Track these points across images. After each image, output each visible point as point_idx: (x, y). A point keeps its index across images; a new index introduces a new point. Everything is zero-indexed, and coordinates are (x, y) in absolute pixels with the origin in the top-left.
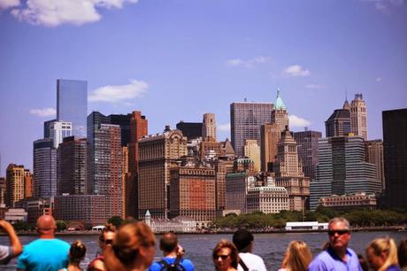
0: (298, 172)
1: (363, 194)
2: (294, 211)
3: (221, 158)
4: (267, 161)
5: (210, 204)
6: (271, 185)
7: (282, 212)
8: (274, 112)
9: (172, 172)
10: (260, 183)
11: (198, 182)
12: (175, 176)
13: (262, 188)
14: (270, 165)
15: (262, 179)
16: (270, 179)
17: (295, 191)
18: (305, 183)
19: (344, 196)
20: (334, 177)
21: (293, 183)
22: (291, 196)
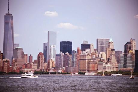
0: (115, 61)
1: (130, 68)
2: (114, 71)
3: (97, 58)
4: (107, 57)
5: (96, 69)
6: (109, 65)
7: (111, 71)
8: (109, 42)
9: (88, 62)
10: (106, 64)
11: (93, 64)
12: (89, 63)
13: (107, 66)
14: (108, 59)
15: (107, 63)
16: (109, 63)
17: (115, 66)
18: (117, 64)
19: (126, 68)
20: (124, 63)
21: (114, 64)
22: (113, 67)
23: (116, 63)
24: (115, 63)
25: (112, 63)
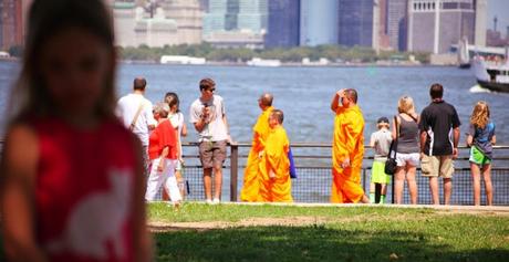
1: (249, 31)
6: (160, 16)
10: (149, 15)
15: (151, 10)
16: (159, 10)
17: (187, 23)
18: (198, 14)
19: (231, 33)
20: (229, 9)
21: (184, 13)
22: (180, 27)
23: (195, 9)
24: (188, 9)
25: (179, 9)
